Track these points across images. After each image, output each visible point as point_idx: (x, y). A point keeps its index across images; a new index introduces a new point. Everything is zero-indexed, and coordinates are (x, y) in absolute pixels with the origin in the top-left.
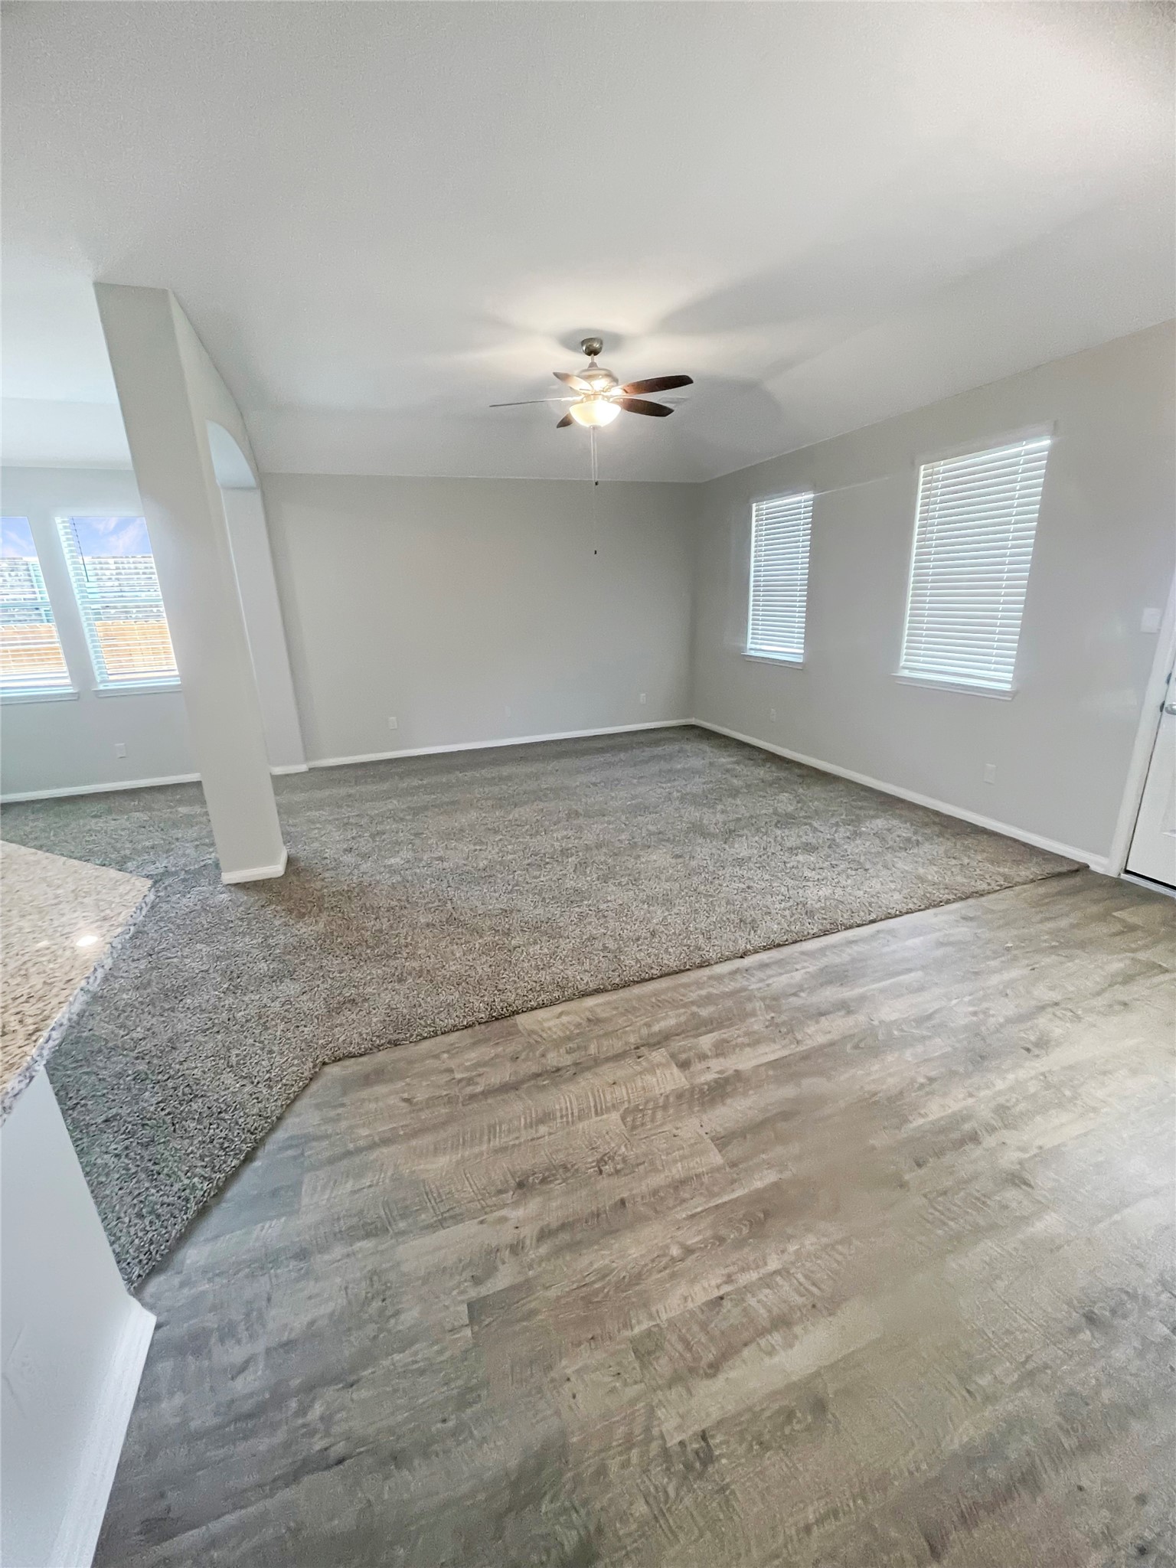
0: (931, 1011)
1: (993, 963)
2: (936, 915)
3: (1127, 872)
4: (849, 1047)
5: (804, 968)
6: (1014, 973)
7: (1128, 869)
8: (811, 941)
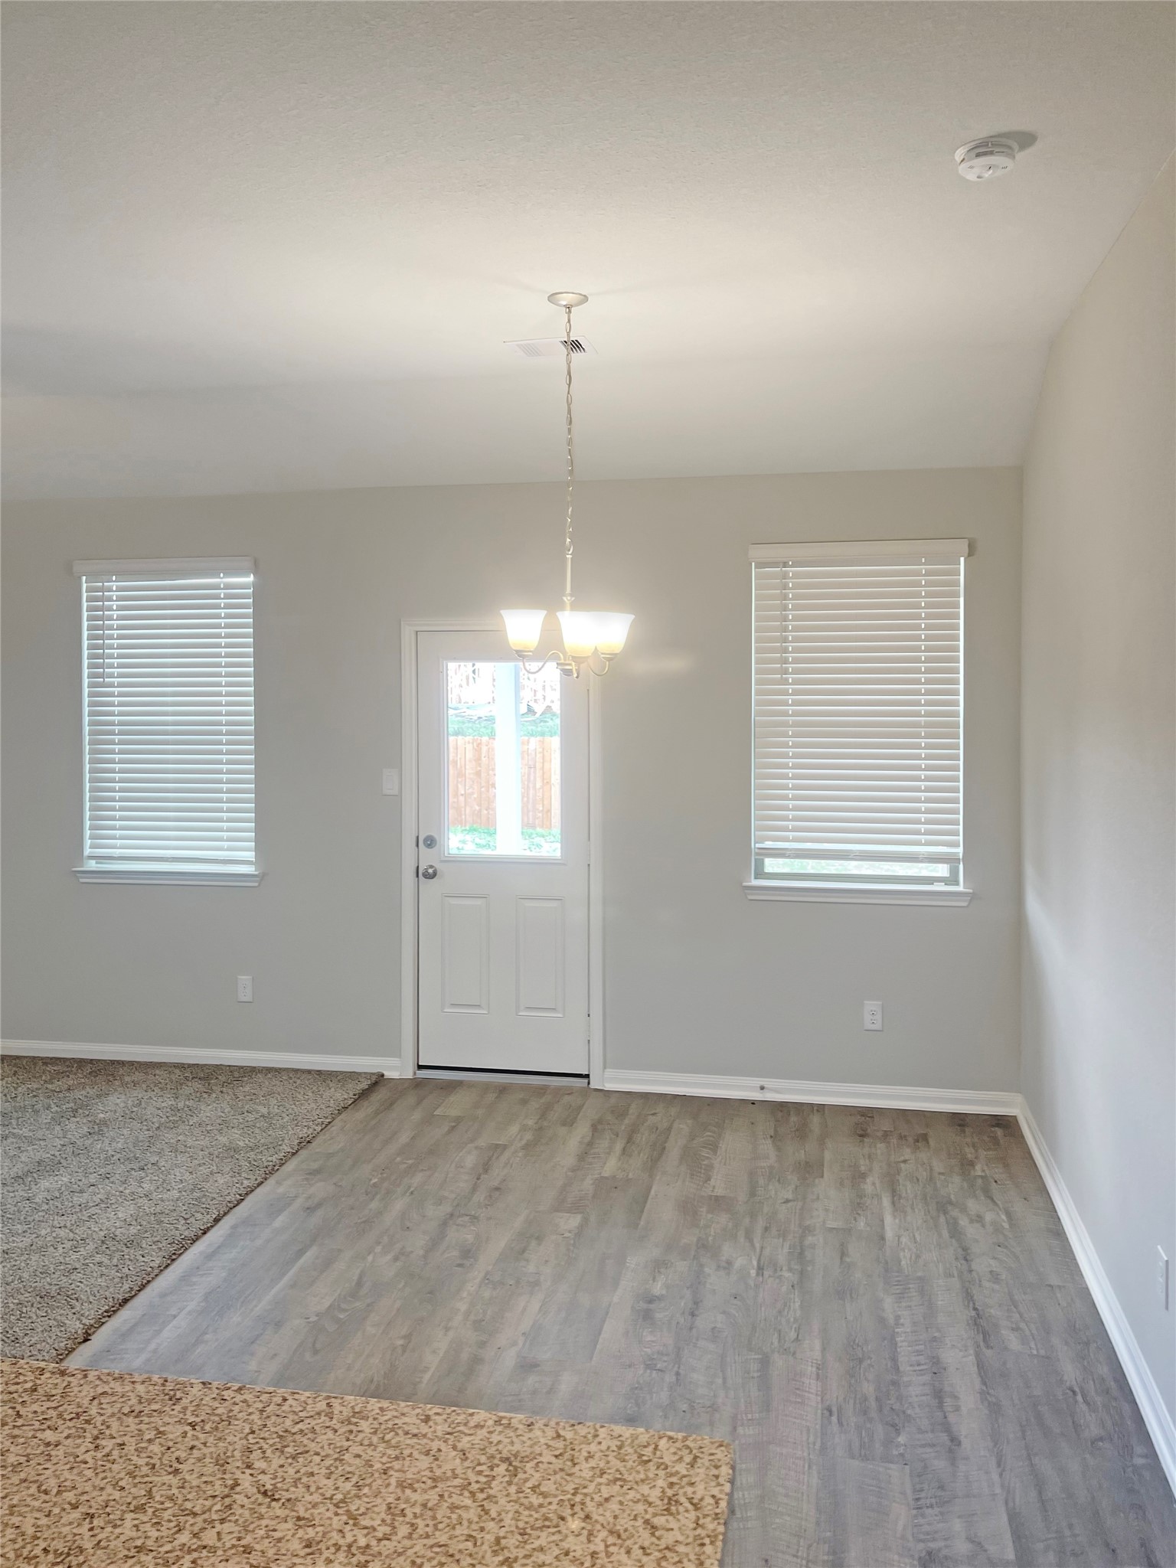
0: (355, 1278)
1: (374, 1205)
2: (279, 1183)
3: (420, 1067)
4: (308, 1356)
5: (181, 1310)
6: (399, 1205)
7: (420, 1064)
8: (160, 1278)
